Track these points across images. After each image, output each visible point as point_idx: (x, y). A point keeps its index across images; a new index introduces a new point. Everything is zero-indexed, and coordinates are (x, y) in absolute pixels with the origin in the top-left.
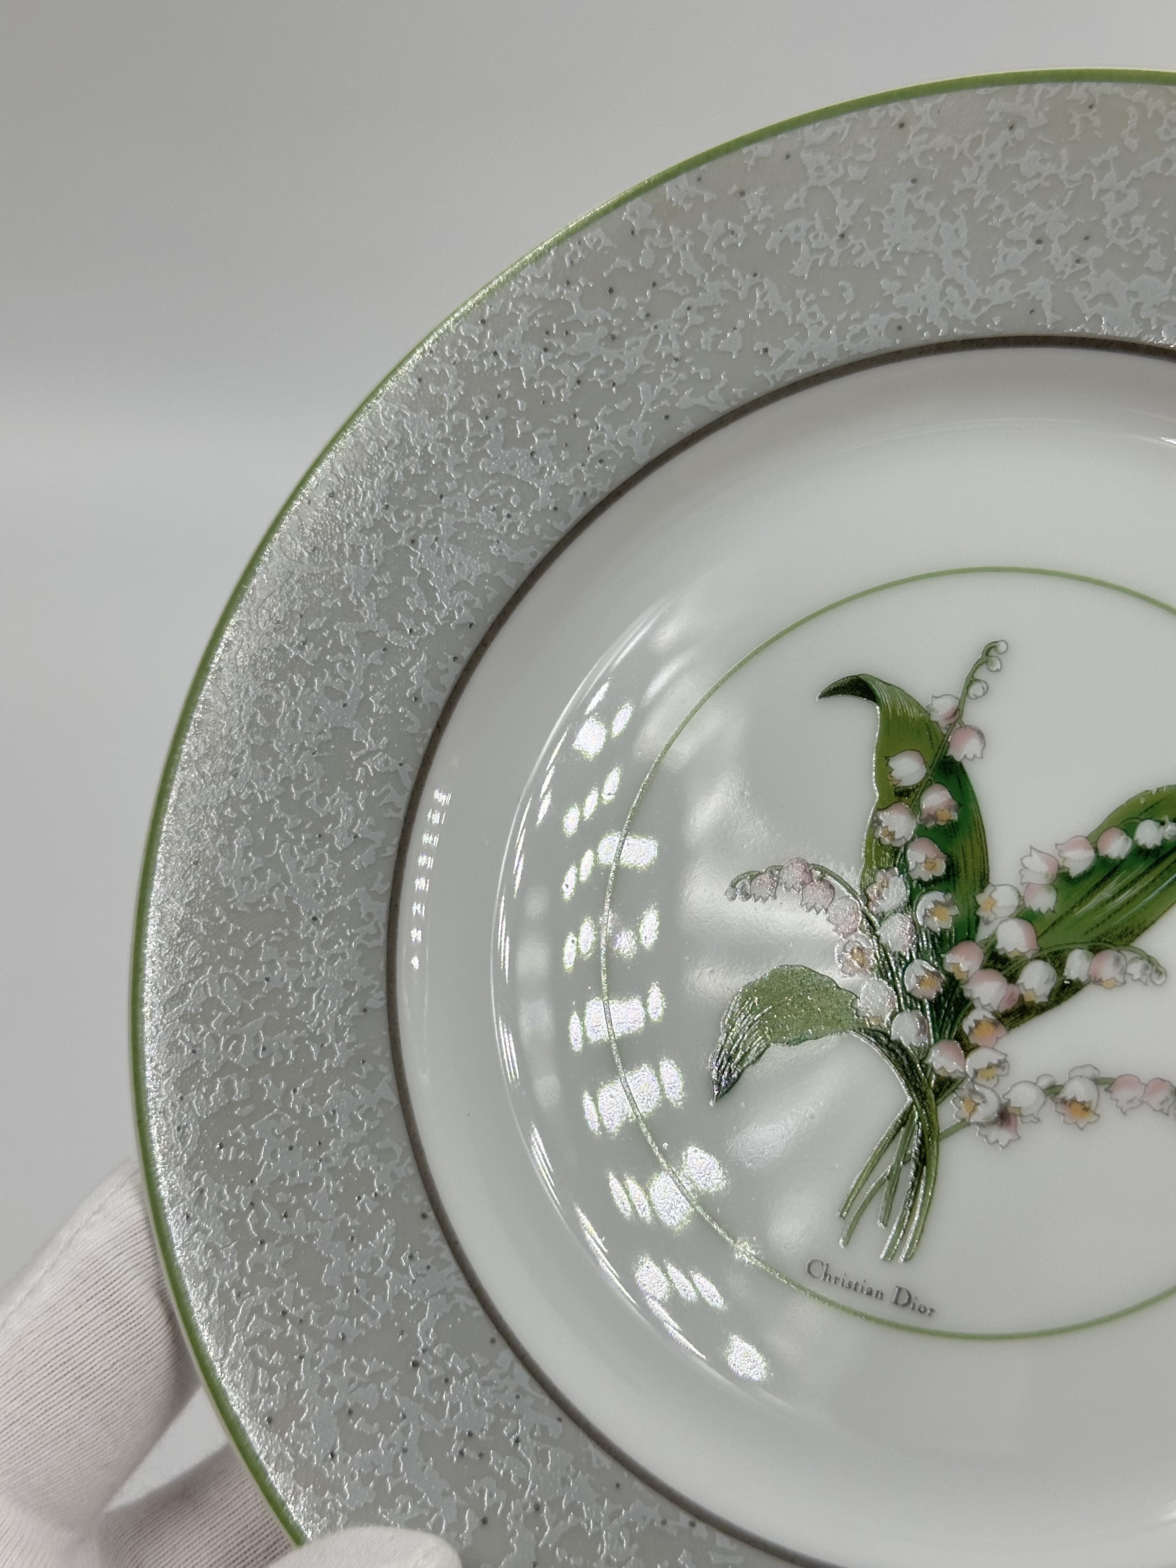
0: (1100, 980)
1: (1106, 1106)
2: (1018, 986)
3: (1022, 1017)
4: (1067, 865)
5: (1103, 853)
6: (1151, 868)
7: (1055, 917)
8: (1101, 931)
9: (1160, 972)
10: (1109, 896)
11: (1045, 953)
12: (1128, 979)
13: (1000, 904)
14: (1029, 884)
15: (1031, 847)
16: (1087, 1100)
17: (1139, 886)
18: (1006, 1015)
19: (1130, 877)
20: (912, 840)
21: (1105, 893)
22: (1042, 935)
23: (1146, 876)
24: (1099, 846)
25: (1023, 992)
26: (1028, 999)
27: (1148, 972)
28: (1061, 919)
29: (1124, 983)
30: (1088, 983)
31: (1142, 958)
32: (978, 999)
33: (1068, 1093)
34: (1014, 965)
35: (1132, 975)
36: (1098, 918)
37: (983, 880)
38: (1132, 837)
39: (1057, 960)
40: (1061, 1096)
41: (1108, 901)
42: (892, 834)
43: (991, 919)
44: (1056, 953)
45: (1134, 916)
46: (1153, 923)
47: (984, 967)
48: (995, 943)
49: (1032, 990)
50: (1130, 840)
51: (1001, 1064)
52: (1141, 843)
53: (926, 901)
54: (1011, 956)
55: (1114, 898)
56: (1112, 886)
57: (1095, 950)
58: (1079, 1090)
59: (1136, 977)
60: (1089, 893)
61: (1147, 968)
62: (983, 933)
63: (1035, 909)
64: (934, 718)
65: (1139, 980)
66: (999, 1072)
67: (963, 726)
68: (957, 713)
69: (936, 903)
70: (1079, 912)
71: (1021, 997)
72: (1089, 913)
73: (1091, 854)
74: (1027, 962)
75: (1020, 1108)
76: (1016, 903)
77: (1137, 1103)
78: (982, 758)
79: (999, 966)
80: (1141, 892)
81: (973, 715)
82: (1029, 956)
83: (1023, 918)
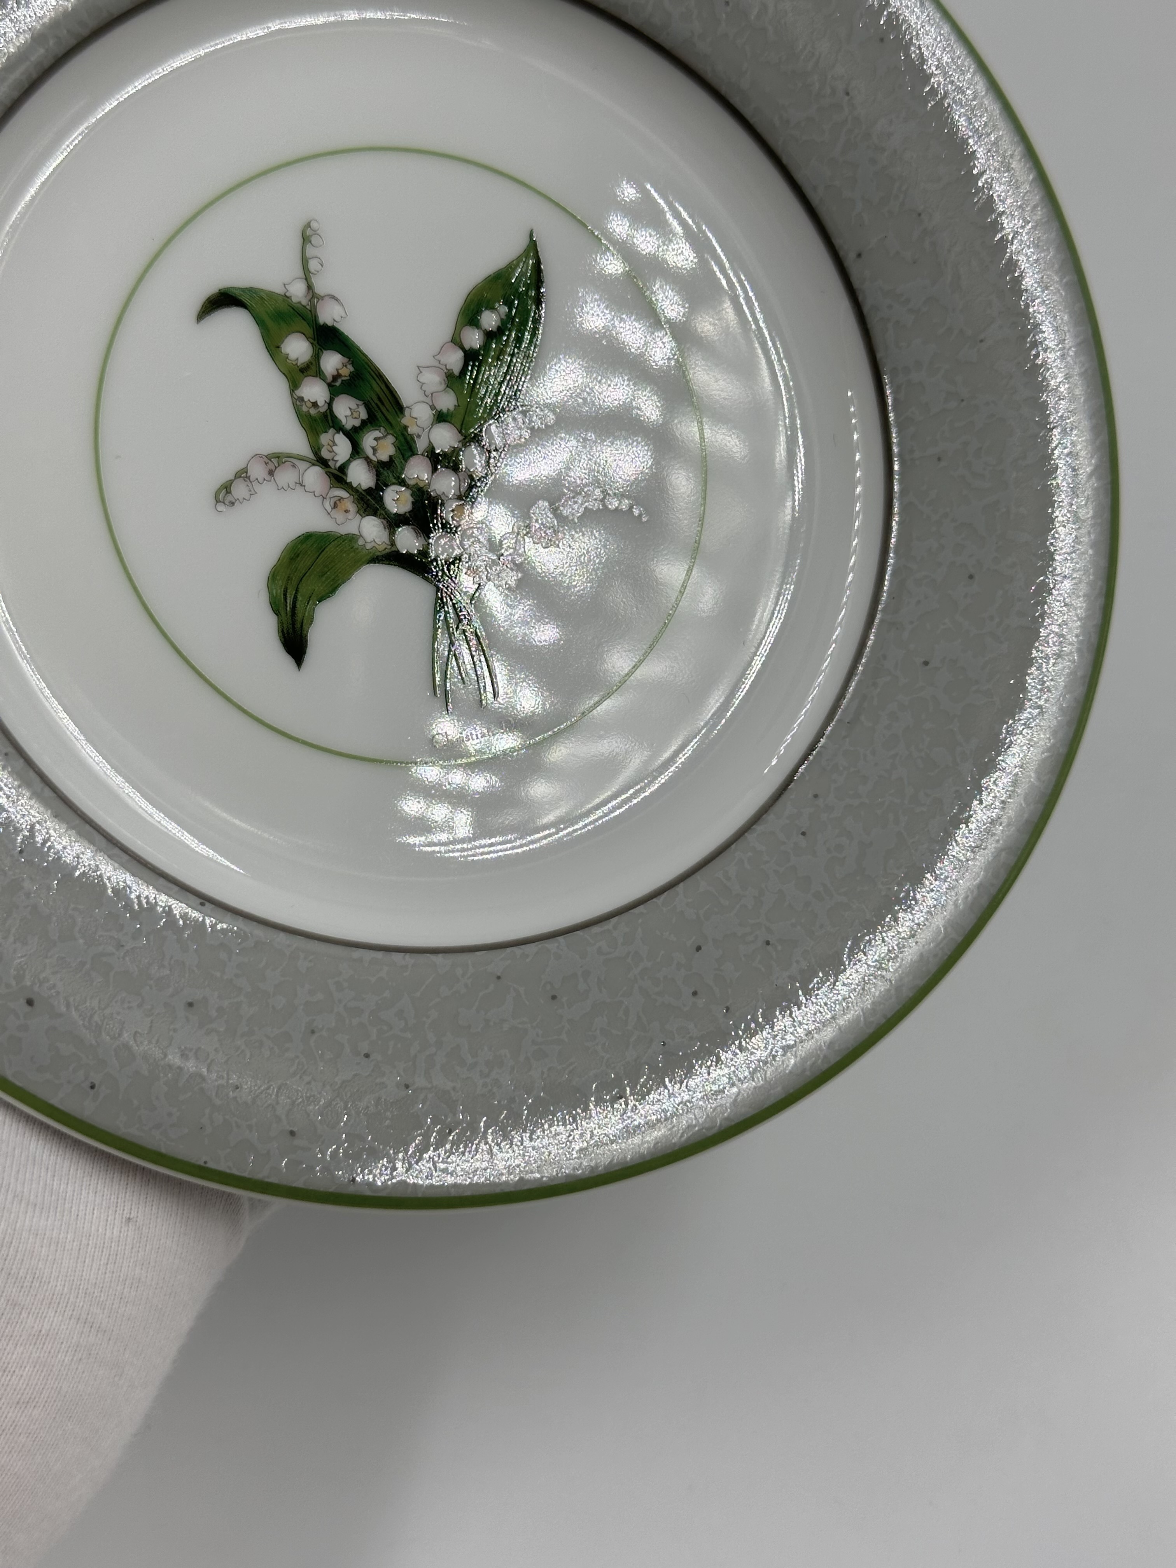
15: (418, 367)
20: (332, 400)
32: (444, 493)
37: (399, 408)
42: (315, 404)
48: (433, 449)
53: (368, 440)
62: (421, 445)
64: (294, 300)
67: (320, 298)
68: (310, 287)
69: (376, 439)
81: (322, 286)
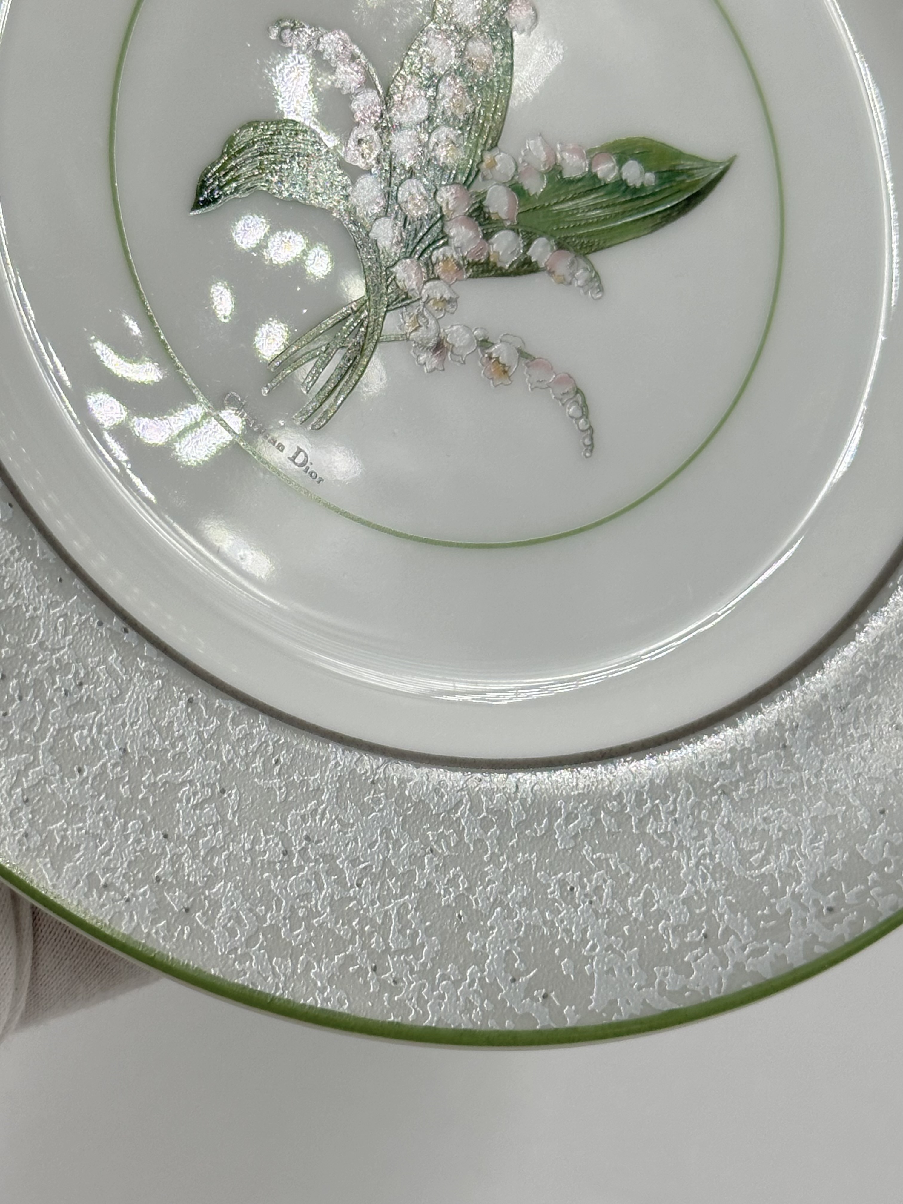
0: (554, 273)
1: (522, 377)
2: (490, 244)
3: (482, 272)
4: (564, 166)
5: (594, 170)
6: (624, 201)
7: (538, 203)
8: (567, 233)
9: (601, 289)
10: (586, 206)
11: (519, 227)
12: (574, 281)
13: (498, 168)
14: (529, 164)
16: (508, 365)
17: (611, 211)
18: (471, 265)
22: (524, 212)
23: (621, 206)
24: (594, 162)
25: (491, 252)
26: (492, 260)
27: (591, 284)
28: (542, 207)
29: (570, 283)
30: (543, 270)
31: (591, 271)
32: (454, 238)
33: (494, 352)
34: (492, 226)
35: (577, 280)
36: (571, 220)
37: (495, 143)
38: (620, 169)
39: (527, 238)
40: (488, 351)
43: (488, 177)
44: (528, 232)
45: (597, 234)
46: (609, 247)
48: (484, 199)
49: (499, 254)
50: (617, 170)
51: (451, 302)
52: (625, 177)
54: (491, 216)
55: (589, 210)
56: (591, 200)
57: (558, 246)
58: (504, 353)
59: (580, 283)
60: (573, 197)
61: (592, 280)
62: (478, 186)
63: (526, 188)
65: (582, 287)
66: (448, 307)
70: (557, 208)
71: (489, 254)
72: (565, 213)
73: (585, 165)
74: (503, 228)
75: (453, 346)
76: (511, 174)
77: (544, 385)
79: (480, 219)
80: (610, 216)
82: (506, 224)
83: (513, 190)
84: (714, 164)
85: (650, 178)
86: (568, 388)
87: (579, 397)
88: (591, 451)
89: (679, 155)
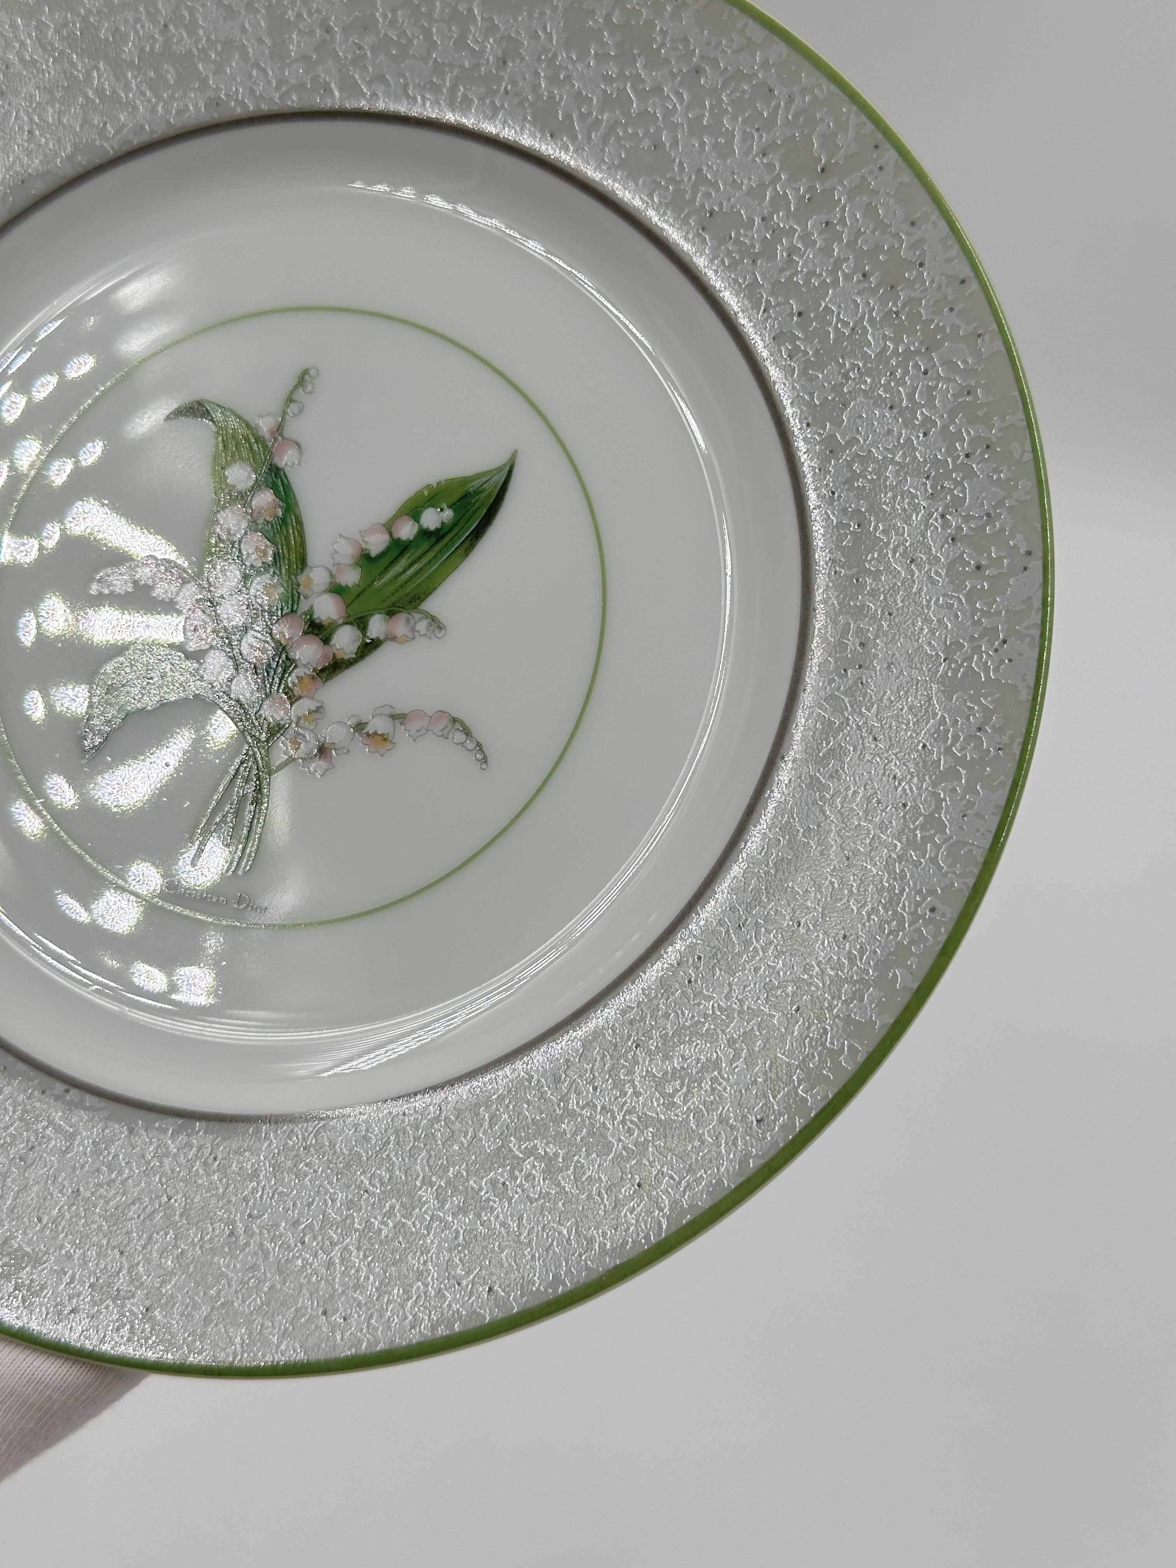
0: (395, 637)
1: (401, 736)
2: (331, 646)
3: (334, 671)
4: (369, 547)
5: (396, 536)
6: (433, 546)
7: (359, 590)
8: (394, 599)
9: (440, 627)
10: (401, 570)
11: (351, 619)
12: (416, 634)
13: (315, 582)
14: (339, 564)
16: (386, 732)
17: (424, 561)
18: (322, 671)
19: (417, 554)
21: (398, 568)
22: (350, 604)
23: (430, 553)
24: (393, 530)
25: (335, 651)
26: (338, 657)
27: (432, 628)
28: (364, 591)
29: (414, 638)
30: (386, 640)
31: (427, 618)
33: (370, 729)
34: (328, 630)
35: (419, 632)
36: (392, 588)
38: (418, 522)
39: (361, 623)
40: (364, 731)
41: (400, 574)
43: (309, 594)
44: (361, 618)
45: (420, 585)
46: (435, 589)
47: (305, 633)
49: (342, 649)
50: (417, 525)
51: (318, 710)
52: (425, 526)
54: (324, 623)
55: (405, 571)
56: (403, 562)
57: (390, 614)
58: (379, 725)
59: (422, 633)
60: (386, 569)
61: (430, 625)
63: (343, 584)
65: (425, 635)
66: (318, 716)
70: (377, 584)
71: (334, 654)
72: (386, 584)
73: (386, 537)
74: (338, 626)
75: (334, 744)
76: (328, 580)
77: (423, 731)
78: (299, 464)
79: (316, 631)
80: (426, 565)
82: (340, 621)
83: (333, 592)
84: (499, 469)
85: (448, 514)
86: (445, 722)
87: (458, 726)
88: (486, 762)
89: (465, 481)
